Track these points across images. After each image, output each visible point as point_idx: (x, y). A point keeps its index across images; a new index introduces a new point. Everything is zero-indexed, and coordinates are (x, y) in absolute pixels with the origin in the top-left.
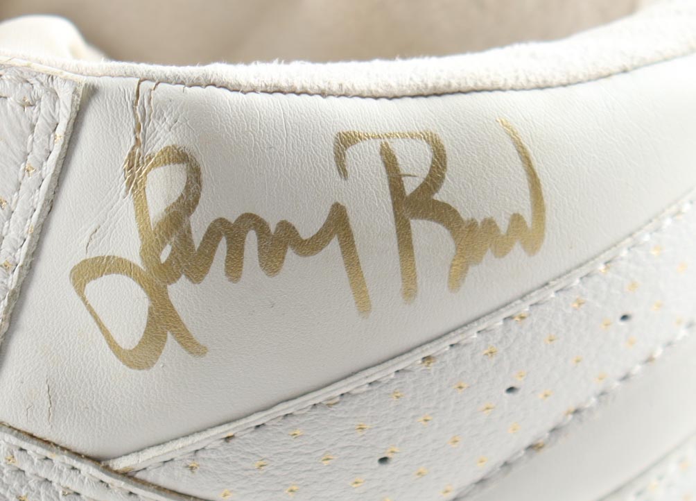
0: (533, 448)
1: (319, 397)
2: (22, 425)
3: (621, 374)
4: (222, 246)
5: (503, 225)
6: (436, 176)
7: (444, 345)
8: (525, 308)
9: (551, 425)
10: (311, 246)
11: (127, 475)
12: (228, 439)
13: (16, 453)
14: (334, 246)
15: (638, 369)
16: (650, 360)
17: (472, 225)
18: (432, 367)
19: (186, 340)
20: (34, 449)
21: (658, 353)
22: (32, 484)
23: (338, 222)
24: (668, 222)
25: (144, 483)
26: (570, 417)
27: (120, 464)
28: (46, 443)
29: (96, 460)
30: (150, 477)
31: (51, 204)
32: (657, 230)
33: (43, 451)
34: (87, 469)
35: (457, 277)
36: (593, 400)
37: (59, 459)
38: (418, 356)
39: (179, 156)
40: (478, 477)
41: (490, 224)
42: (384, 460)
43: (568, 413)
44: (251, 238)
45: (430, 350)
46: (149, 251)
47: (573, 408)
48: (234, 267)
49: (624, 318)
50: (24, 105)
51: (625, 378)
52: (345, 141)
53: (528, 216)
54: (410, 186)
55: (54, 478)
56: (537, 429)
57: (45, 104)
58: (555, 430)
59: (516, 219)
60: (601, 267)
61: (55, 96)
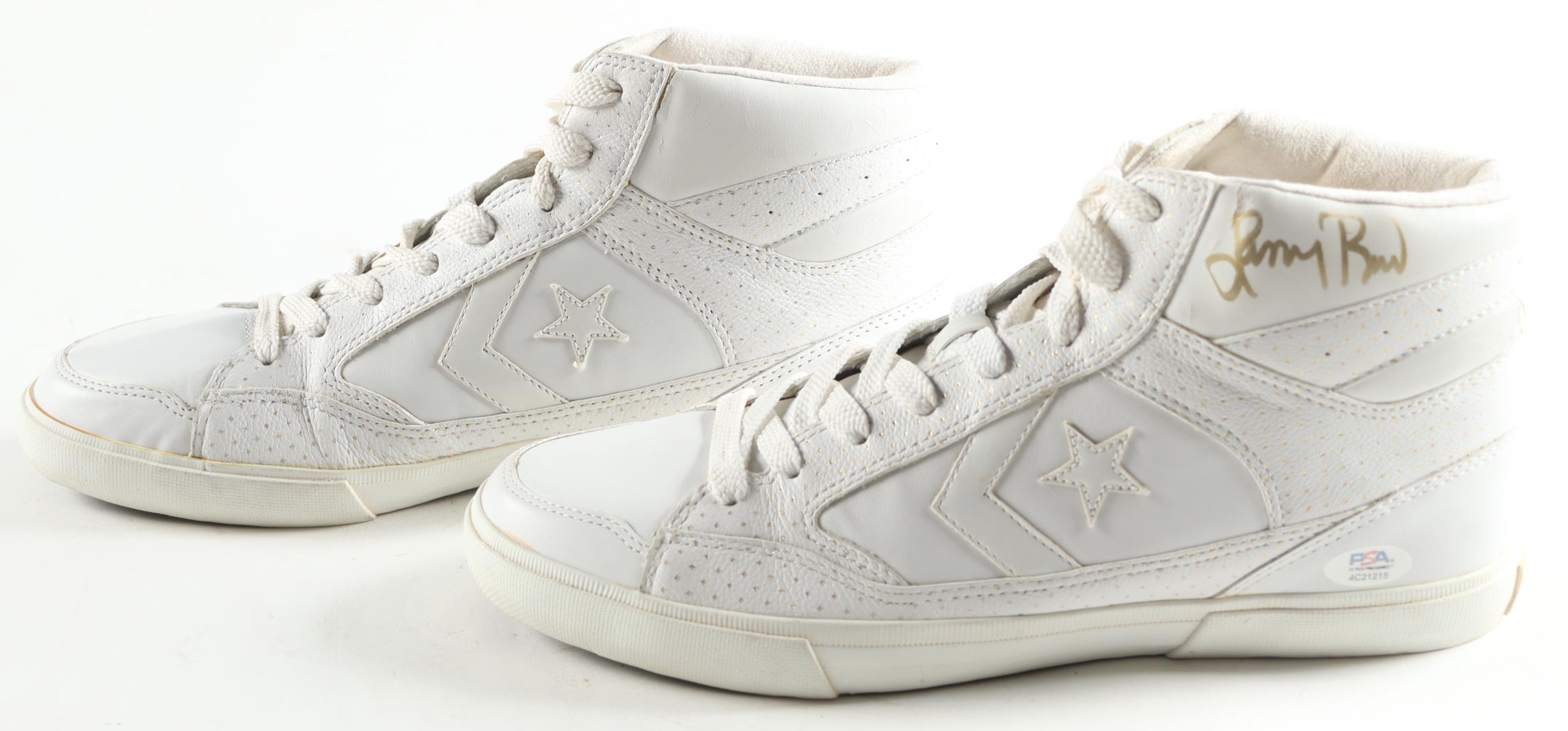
0: (1394, 361)
1: (1302, 322)
2: (1180, 321)
3: (1436, 336)
4: (1268, 254)
5: (1388, 259)
6: (1360, 235)
7: (1358, 308)
8: (1394, 297)
9: (1402, 352)
10: (1305, 257)
11: (1220, 346)
12: (1263, 335)
13: (1176, 332)
14: (1314, 258)
15: (1443, 335)
16: (1449, 332)
17: (1374, 258)
18: (1352, 316)
19: (1250, 290)
20: (1183, 332)
21: (1454, 330)
22: (1181, 346)
23: (1317, 249)
24: (1462, 272)
25: (1226, 350)
26: (1411, 350)
27: (1218, 341)
28: (1188, 330)
29: (1209, 339)
30: (1230, 348)
31: (1201, 231)
32: (1457, 274)
33: (1185, 332)
34: (1204, 342)
35: (1366, 277)
36: (1422, 345)
37: (1193, 337)
38: (1346, 311)
39: (1255, 214)
40: (1368, 369)
41: (1382, 259)
42: (1327, 354)
43: (1410, 348)
44: (1280, 251)
45: (1351, 309)
46: (1239, 251)
47: (1413, 346)
48: (1272, 261)
49: (1439, 310)
50: (1194, 190)
51: (1437, 338)
52: (1323, 216)
53: (1399, 256)
54: (1349, 237)
55: (1190, 344)
56: (1396, 353)
57: (1202, 191)
58: (1404, 355)
59: (1394, 259)
60: (1430, 286)
61: (1206, 187)
